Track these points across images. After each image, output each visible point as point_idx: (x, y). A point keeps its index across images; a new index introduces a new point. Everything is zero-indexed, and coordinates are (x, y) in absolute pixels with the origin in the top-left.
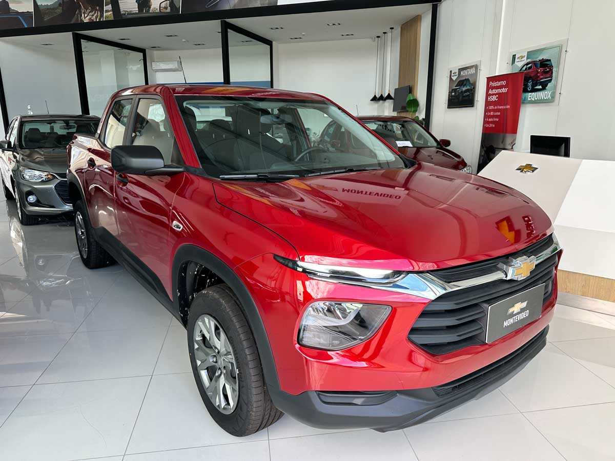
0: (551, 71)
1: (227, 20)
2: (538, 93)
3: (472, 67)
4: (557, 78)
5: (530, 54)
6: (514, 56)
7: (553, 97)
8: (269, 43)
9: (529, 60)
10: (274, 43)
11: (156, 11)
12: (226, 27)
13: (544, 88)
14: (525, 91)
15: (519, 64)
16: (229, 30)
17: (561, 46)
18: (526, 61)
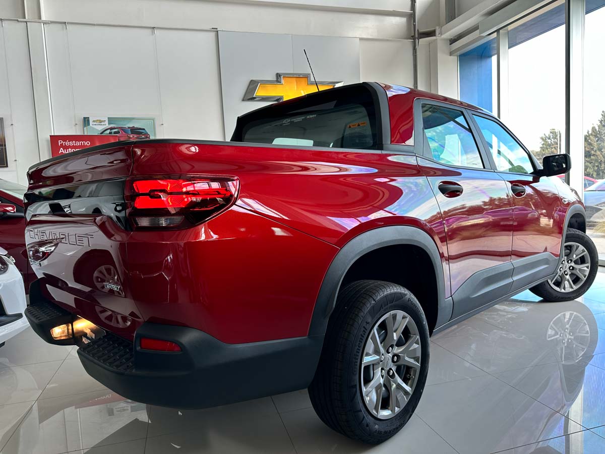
5: (111, 120)
6: (86, 120)
9: (112, 126)
15: (98, 128)
17: (153, 120)
18: (107, 126)
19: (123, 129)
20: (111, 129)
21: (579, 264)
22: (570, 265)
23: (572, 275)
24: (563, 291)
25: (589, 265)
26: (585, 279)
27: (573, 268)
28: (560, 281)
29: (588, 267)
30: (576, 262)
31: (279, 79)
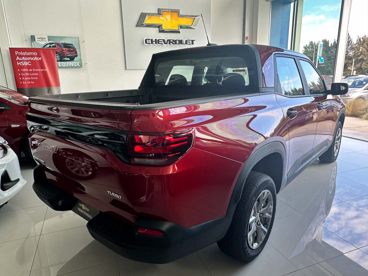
0: (75, 51)
2: (68, 62)
4: (81, 55)
5: (50, 38)
6: (33, 36)
9: (51, 42)
13: (72, 60)
15: (41, 43)
17: (78, 38)
18: (47, 42)
19: (58, 44)
20: (50, 44)
27: (337, 143)
31: (160, 12)
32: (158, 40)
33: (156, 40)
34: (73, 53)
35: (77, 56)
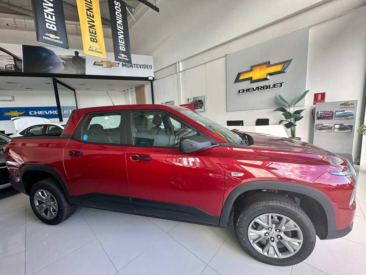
0: (203, 103)
1: (56, 78)
2: (199, 109)
3: (171, 102)
4: (205, 105)
5: (194, 98)
6: (188, 99)
7: (205, 110)
8: (74, 90)
9: (194, 100)
10: (76, 90)
11: (3, 69)
12: (55, 82)
13: (201, 108)
14: (195, 109)
15: (191, 101)
16: (57, 83)
17: (204, 96)
18: (193, 100)
19: (196, 101)
20: (194, 101)
21: (289, 237)
22: (278, 233)
23: (279, 243)
24: (266, 254)
25: (301, 241)
26: (294, 253)
27: (281, 238)
28: (265, 244)
29: (299, 243)
30: (286, 233)
31: (252, 69)
32: (249, 89)
33: (247, 89)
34: (202, 104)
35: (203, 106)
